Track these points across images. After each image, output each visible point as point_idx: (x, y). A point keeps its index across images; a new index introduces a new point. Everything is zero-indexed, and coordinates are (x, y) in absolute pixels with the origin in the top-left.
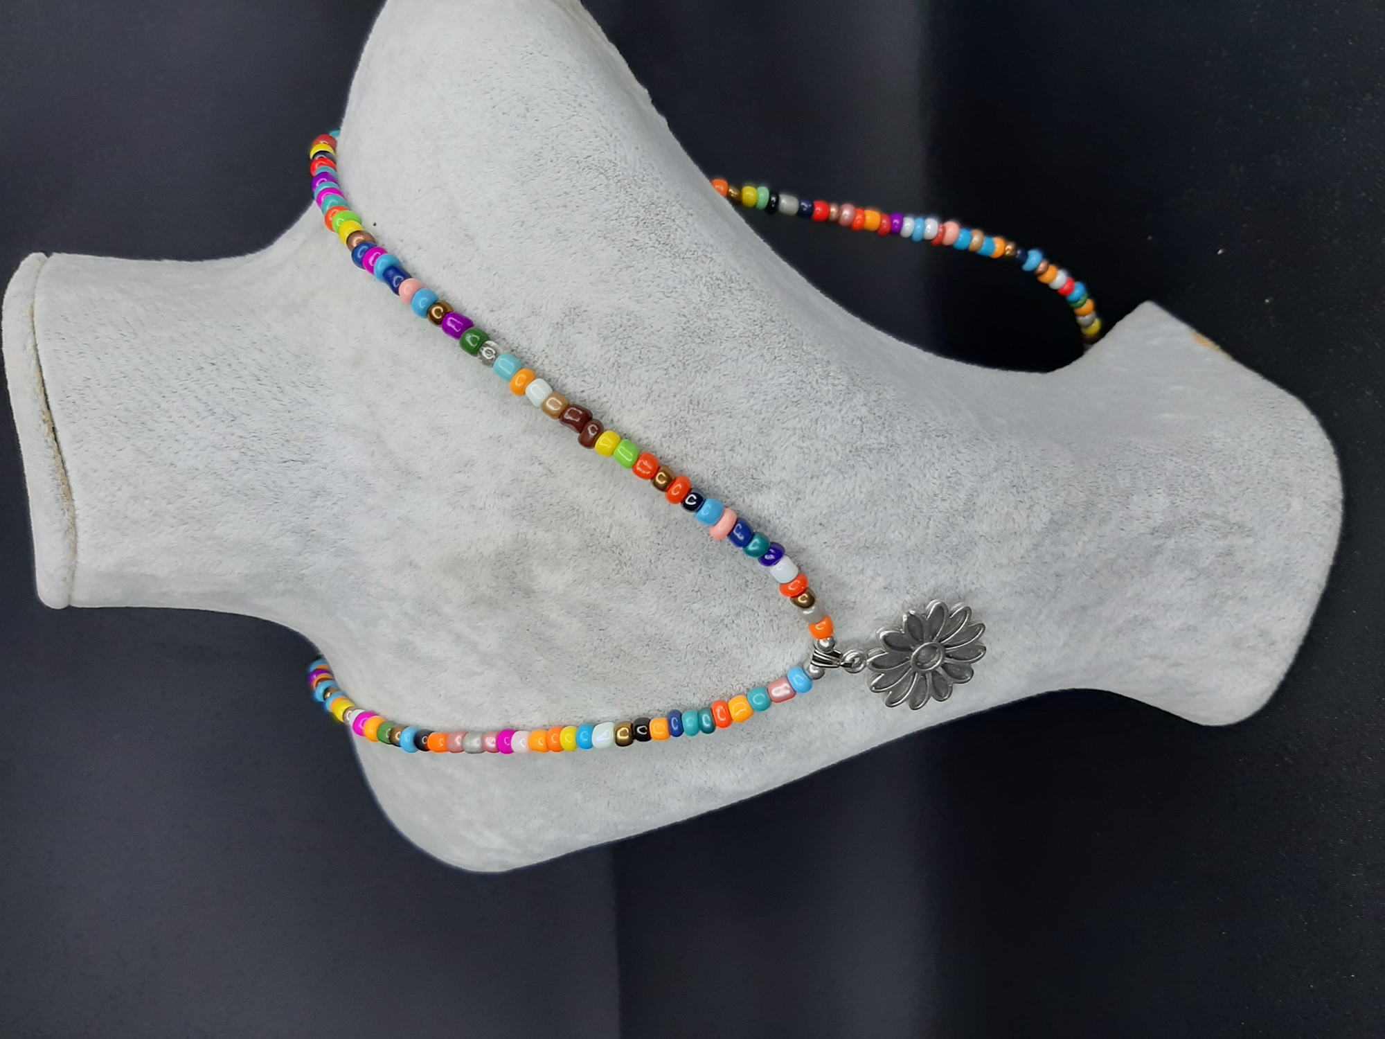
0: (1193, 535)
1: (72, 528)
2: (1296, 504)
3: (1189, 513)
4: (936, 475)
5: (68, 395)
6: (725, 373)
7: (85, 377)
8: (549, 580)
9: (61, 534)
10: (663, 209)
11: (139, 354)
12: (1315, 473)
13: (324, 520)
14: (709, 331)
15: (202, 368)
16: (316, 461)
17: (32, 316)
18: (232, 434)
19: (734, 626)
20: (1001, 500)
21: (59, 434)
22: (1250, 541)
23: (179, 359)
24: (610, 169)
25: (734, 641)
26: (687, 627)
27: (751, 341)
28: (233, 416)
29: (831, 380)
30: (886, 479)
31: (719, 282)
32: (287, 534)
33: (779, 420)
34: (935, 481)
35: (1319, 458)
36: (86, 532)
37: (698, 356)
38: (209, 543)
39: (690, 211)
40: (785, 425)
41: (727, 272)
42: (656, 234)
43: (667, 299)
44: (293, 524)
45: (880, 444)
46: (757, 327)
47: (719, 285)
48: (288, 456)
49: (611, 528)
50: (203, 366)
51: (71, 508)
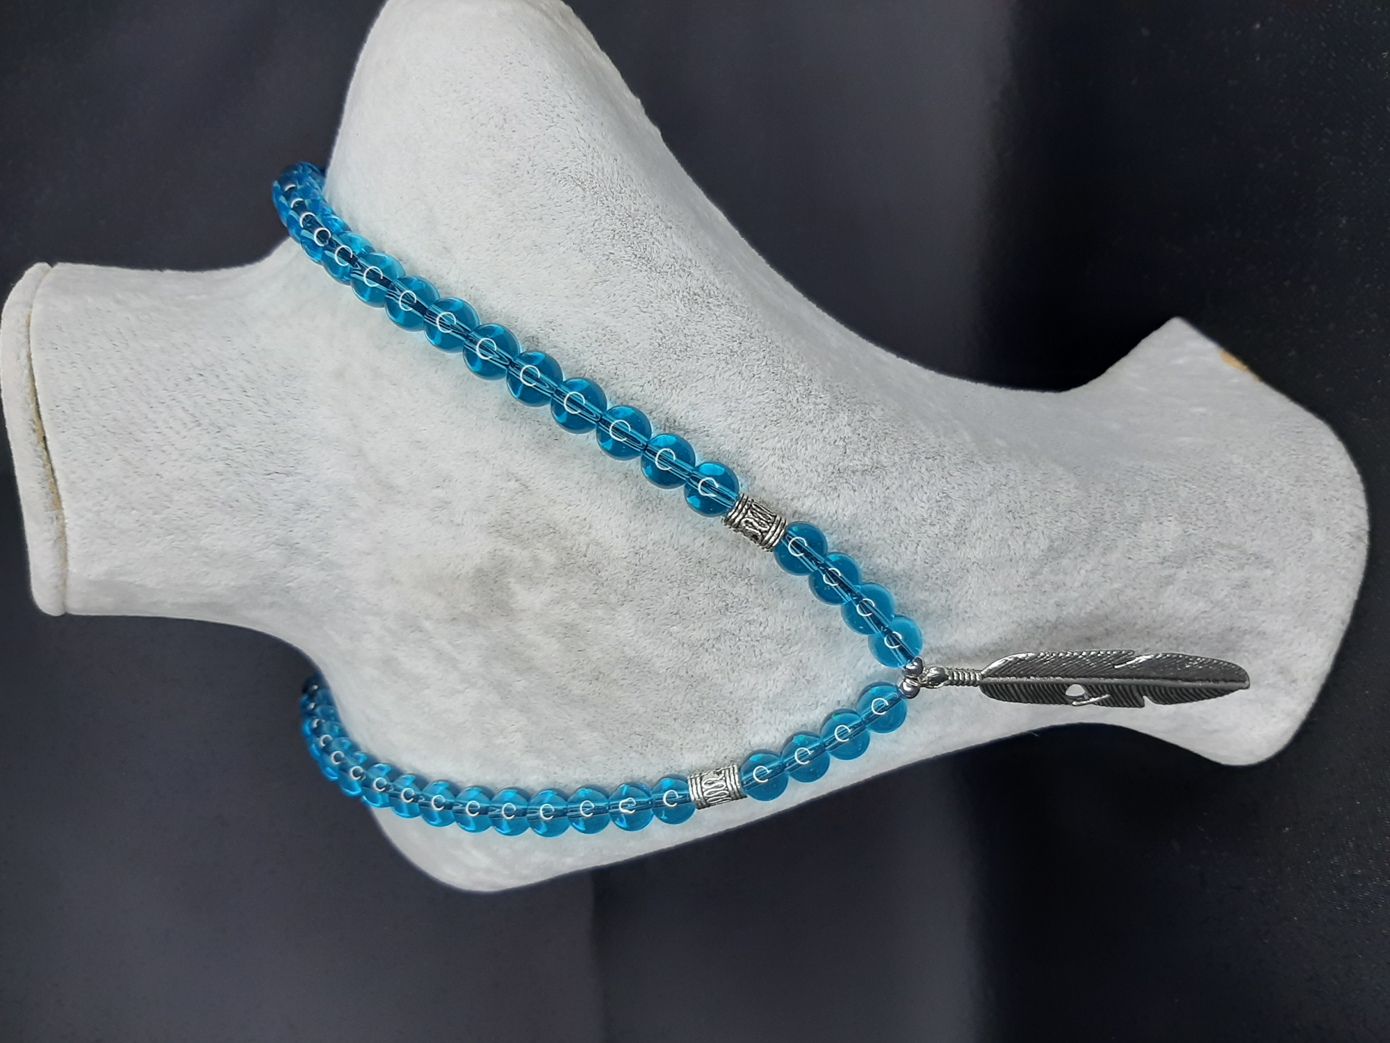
0: (1206, 566)
1: (62, 537)
2: (1319, 535)
3: (1203, 543)
4: (925, 498)
5: (57, 404)
7: (76, 387)
8: (527, 598)
9: (51, 543)
10: (640, 222)
11: (130, 364)
12: (1340, 502)
13: (308, 534)
14: (685, 347)
15: (190, 379)
16: (300, 474)
17: (28, 325)
18: (217, 446)
19: (714, 650)
20: (995, 525)
21: (48, 443)
22: (1269, 572)
23: (168, 370)
24: (586, 180)
27: (729, 358)
28: (219, 427)
29: (812, 399)
30: (871, 502)
31: (697, 297)
32: (272, 546)
33: (757, 439)
34: (923, 504)
35: (1344, 486)
36: (75, 541)
38: (195, 554)
39: (670, 224)
40: (764, 445)
41: (705, 288)
42: (632, 248)
43: (642, 314)
45: (864, 465)
46: (736, 343)
47: (696, 300)
48: (272, 468)
50: (191, 377)
51: (59, 517)
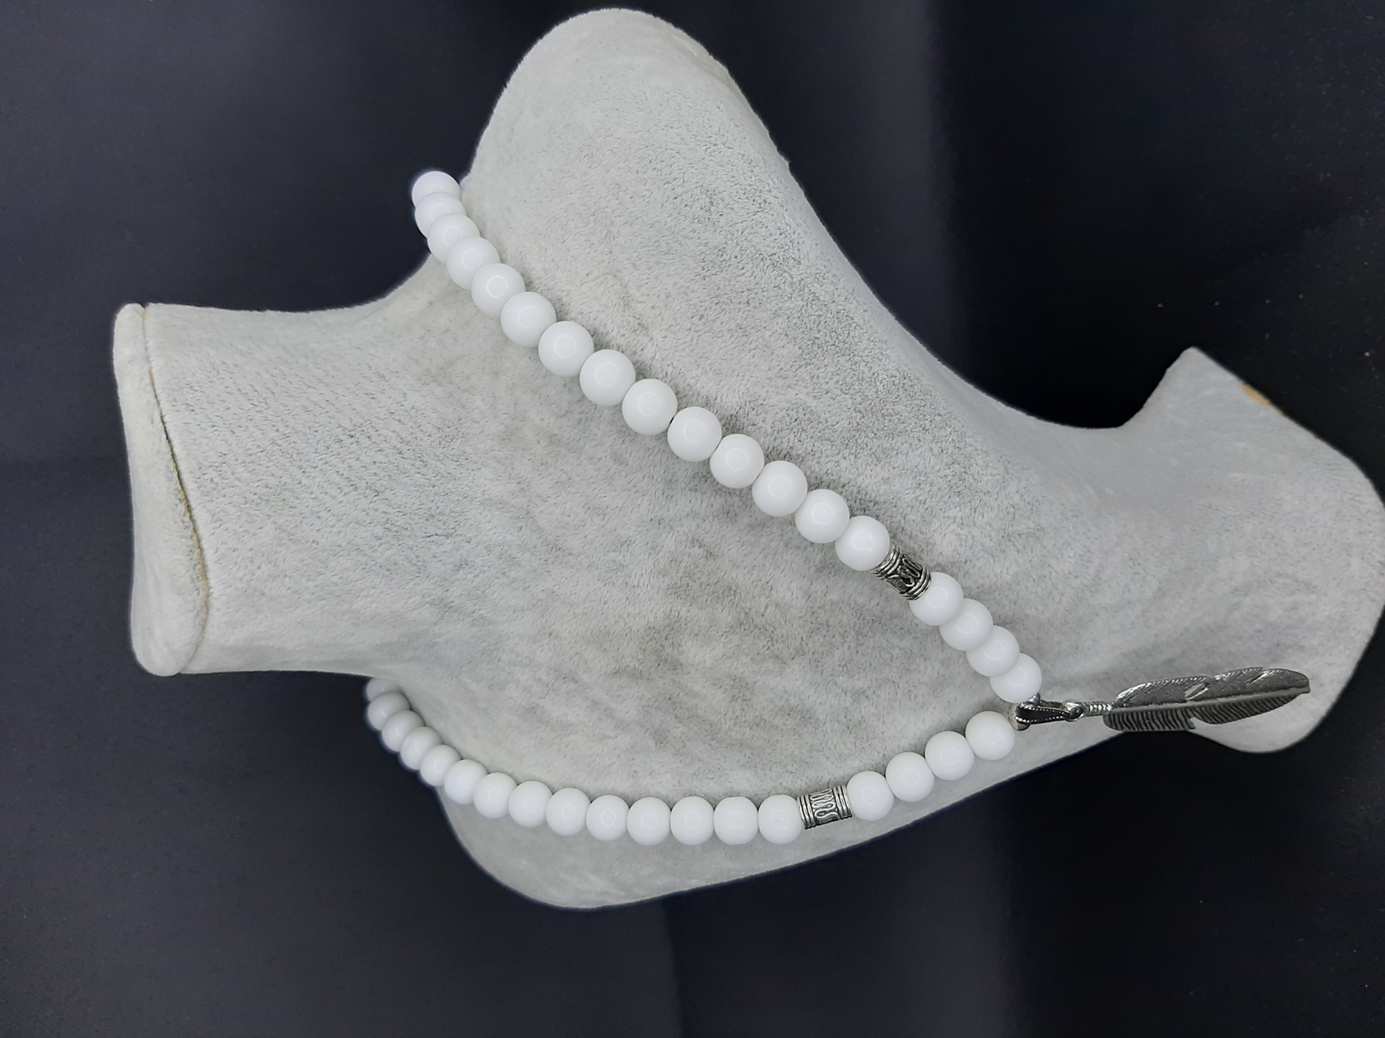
0: (1266, 593)
1: (205, 606)
2: (1356, 563)
3: (1265, 573)
4: (1072, 555)
5: (204, 472)
6: (895, 465)
7: (221, 453)
8: (696, 653)
10: (843, 308)
11: (274, 426)
12: (1371, 535)
13: (463, 593)
14: (883, 426)
15: (342, 441)
16: (461, 535)
17: (153, 384)
18: (376, 510)
19: (874, 696)
20: (1122, 573)
21: (194, 512)
22: (1313, 597)
23: (316, 431)
24: (794, 266)
25: (873, 710)
26: (830, 698)
27: (921, 436)
28: (376, 491)
29: (990, 471)
30: (1030, 561)
31: (894, 379)
32: (426, 606)
33: (941, 509)
34: (1070, 560)
35: (1375, 521)
36: (218, 609)
37: (870, 450)
39: (865, 307)
40: (946, 515)
41: (900, 369)
42: (836, 333)
43: (843, 395)
44: (433, 597)
45: (1027, 528)
46: (927, 422)
47: (893, 381)
48: (431, 530)
49: (766, 607)
50: (341, 438)
51: (205, 587)
